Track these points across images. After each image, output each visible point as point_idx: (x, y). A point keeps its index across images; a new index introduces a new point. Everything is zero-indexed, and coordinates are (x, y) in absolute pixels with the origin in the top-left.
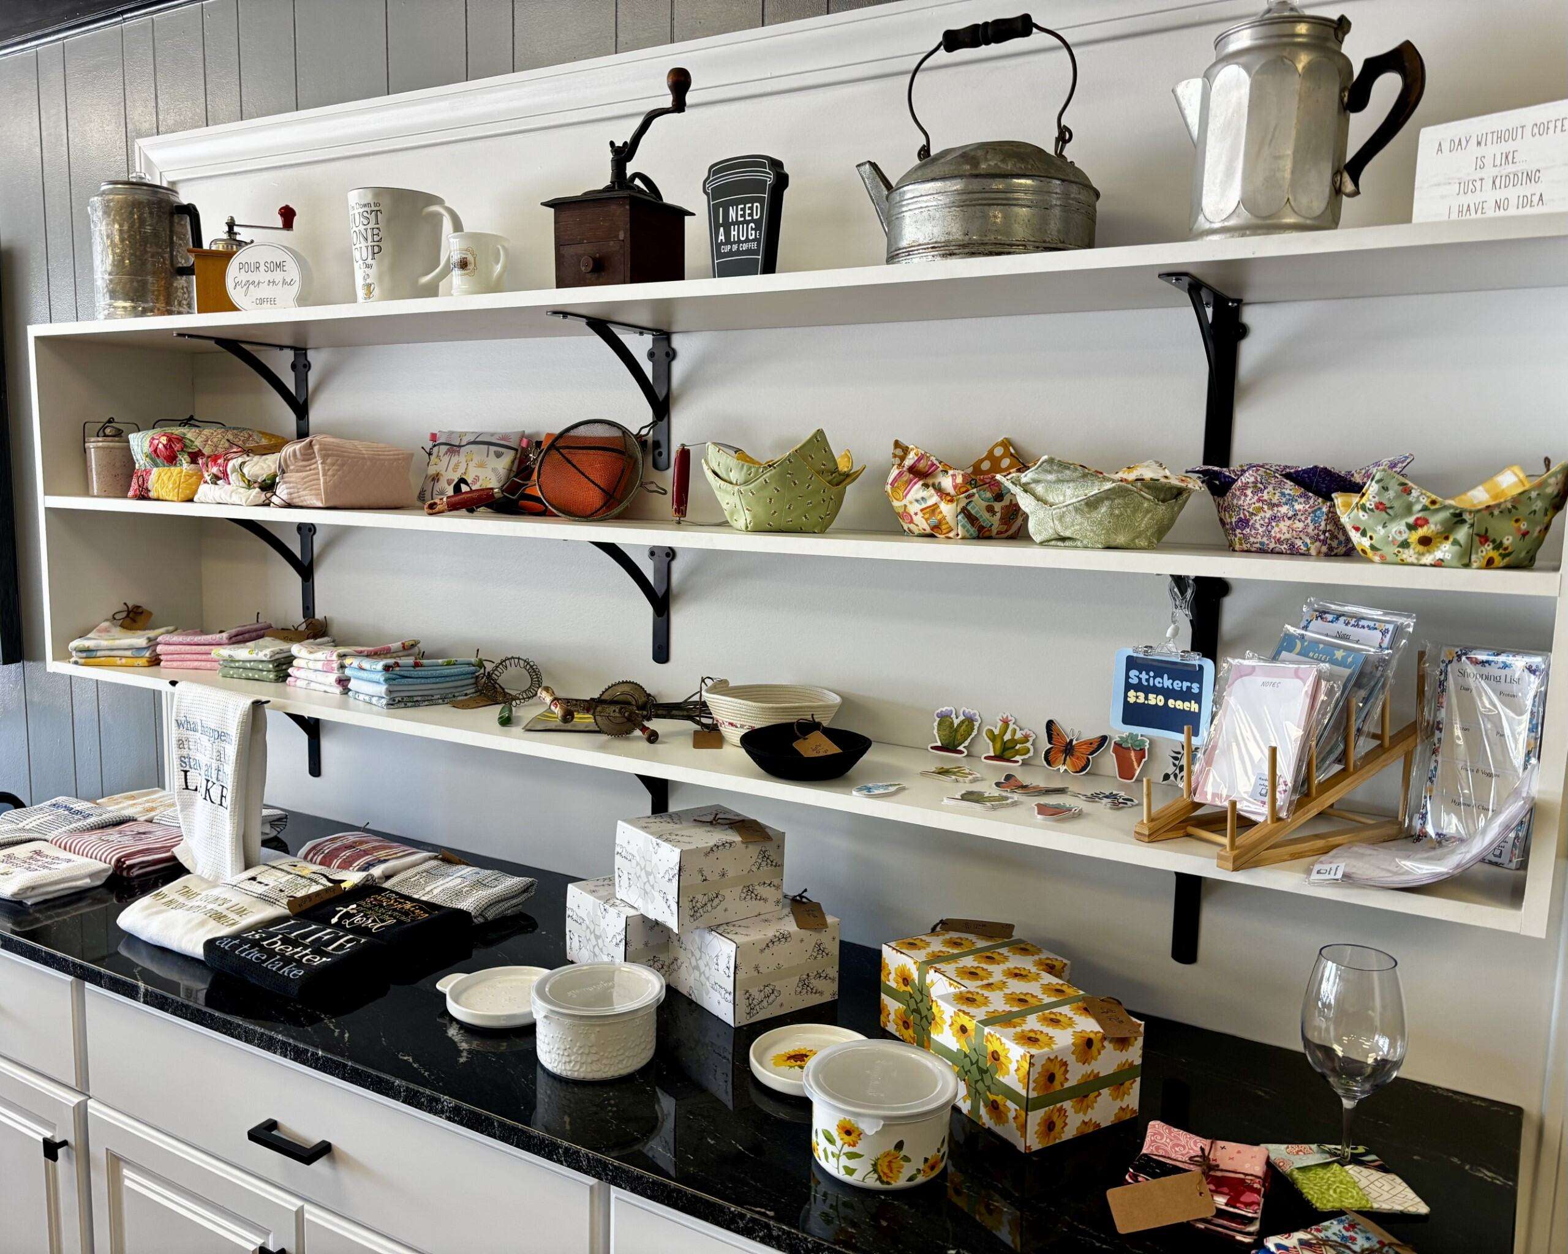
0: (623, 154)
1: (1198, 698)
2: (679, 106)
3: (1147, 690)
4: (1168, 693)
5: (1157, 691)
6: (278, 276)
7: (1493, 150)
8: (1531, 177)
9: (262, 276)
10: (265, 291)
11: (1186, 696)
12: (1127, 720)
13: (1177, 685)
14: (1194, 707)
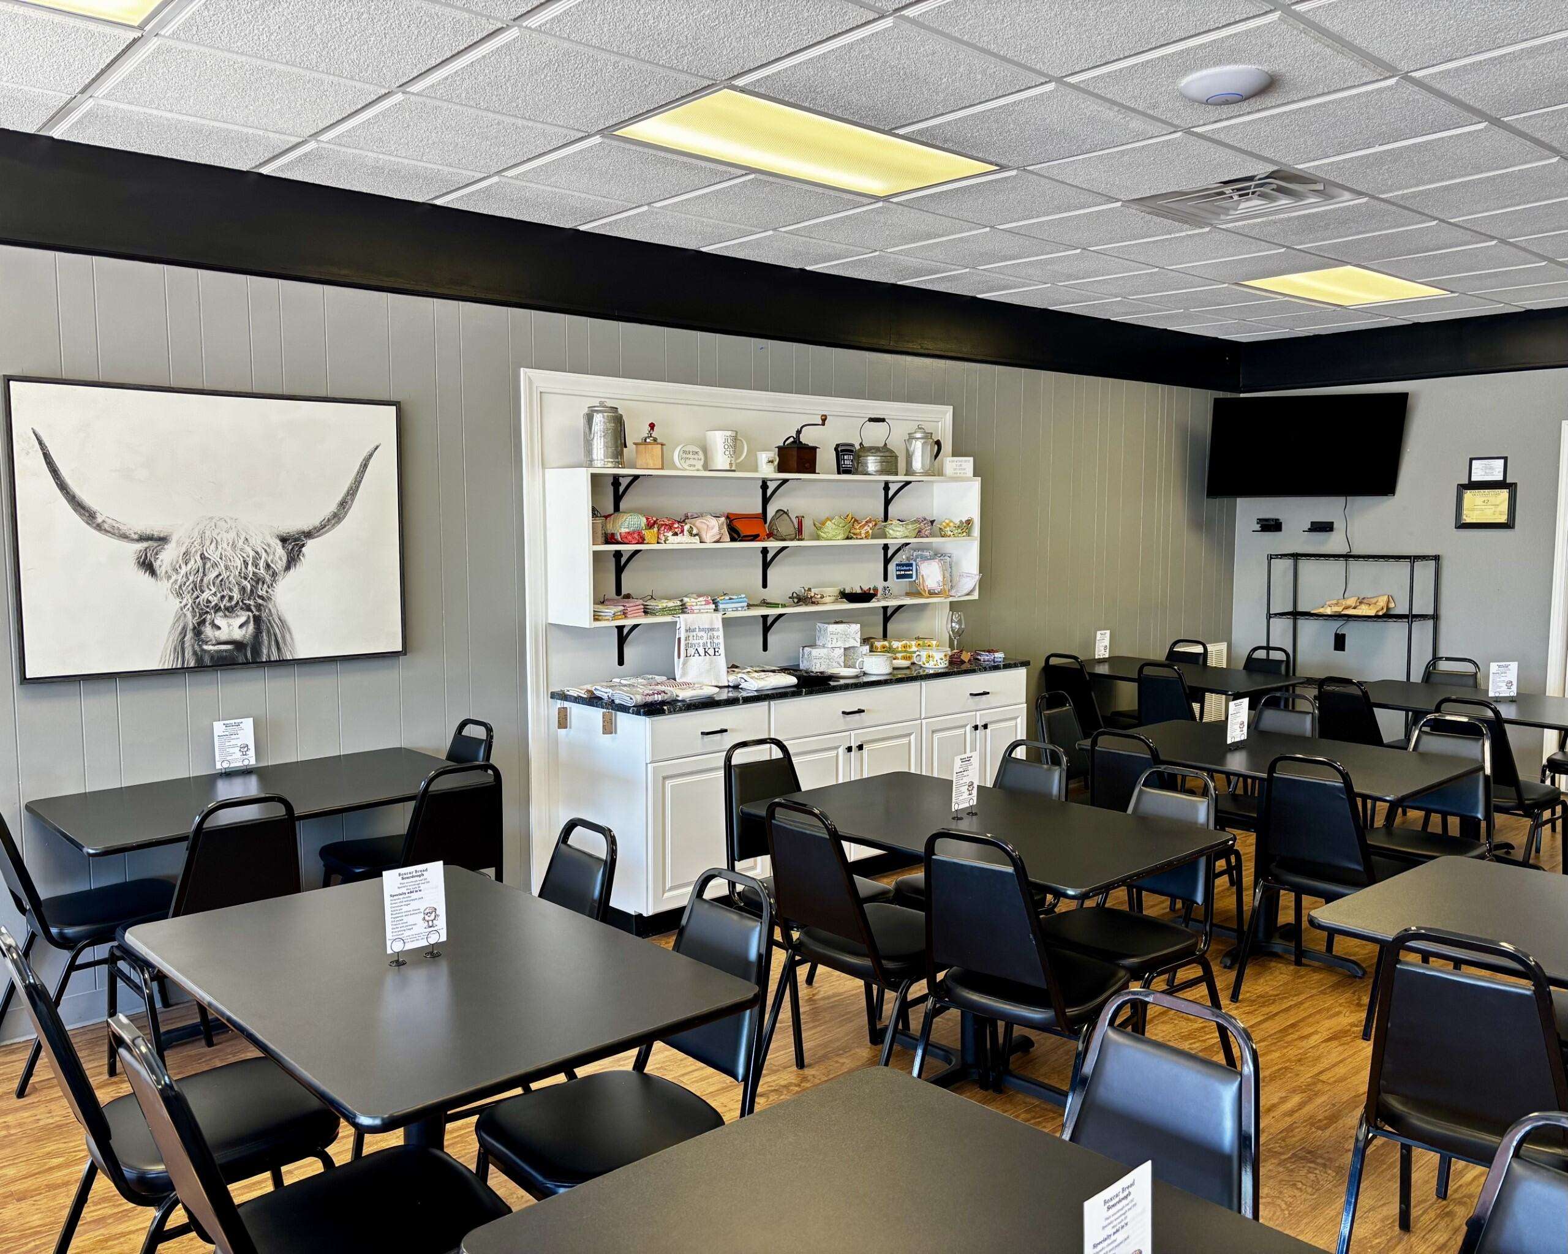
0: (799, 432)
1: (912, 570)
2: (823, 424)
3: (900, 571)
4: (905, 570)
5: (902, 570)
6: (696, 456)
7: (959, 464)
8: (964, 469)
9: (690, 456)
10: (692, 462)
11: (909, 570)
12: (897, 578)
13: (907, 568)
14: (911, 572)
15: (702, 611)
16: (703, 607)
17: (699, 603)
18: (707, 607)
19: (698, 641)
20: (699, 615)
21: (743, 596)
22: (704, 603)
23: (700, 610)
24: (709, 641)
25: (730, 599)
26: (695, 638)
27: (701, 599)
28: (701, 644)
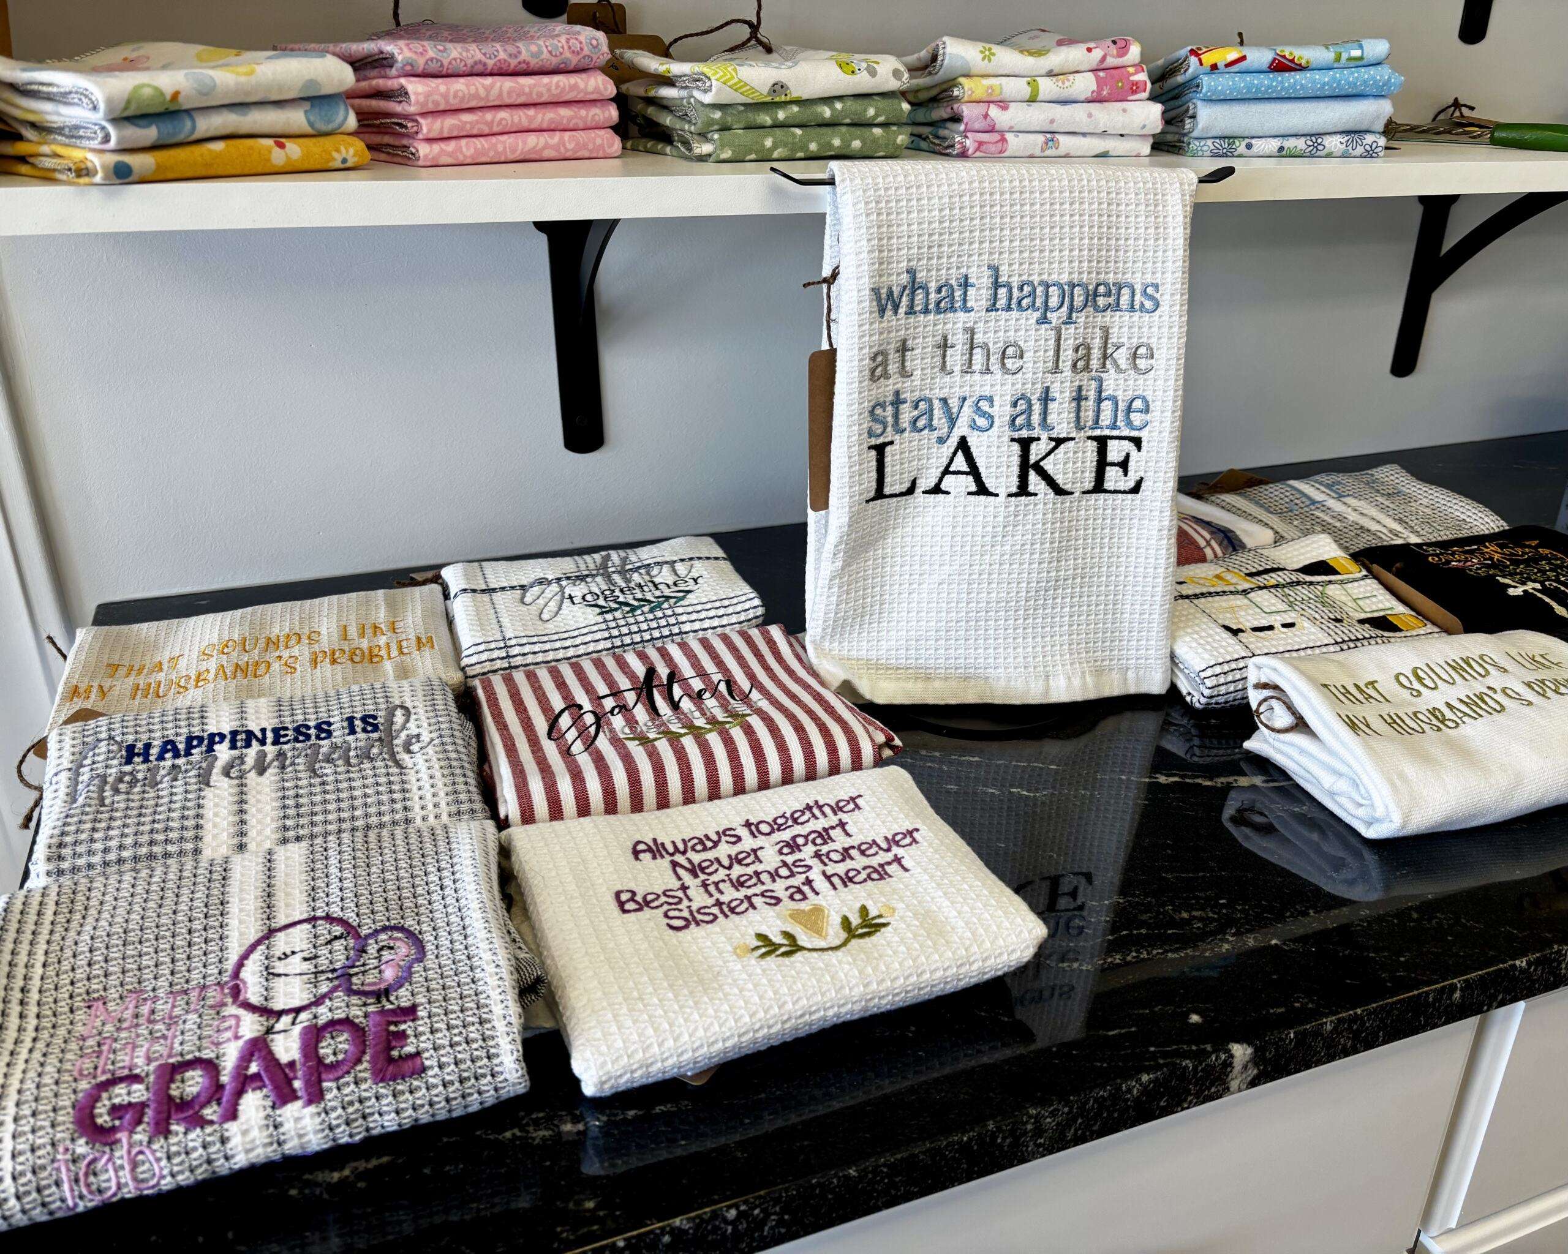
15: (1066, 143)
16: (1077, 115)
17: (1047, 87)
18: (1109, 115)
19: (979, 384)
20: (1035, 170)
21: (1377, 48)
22: (1085, 84)
23: (1051, 135)
24: (1062, 389)
25: (1280, 66)
26: (956, 358)
27: (1075, 55)
28: (1002, 411)
